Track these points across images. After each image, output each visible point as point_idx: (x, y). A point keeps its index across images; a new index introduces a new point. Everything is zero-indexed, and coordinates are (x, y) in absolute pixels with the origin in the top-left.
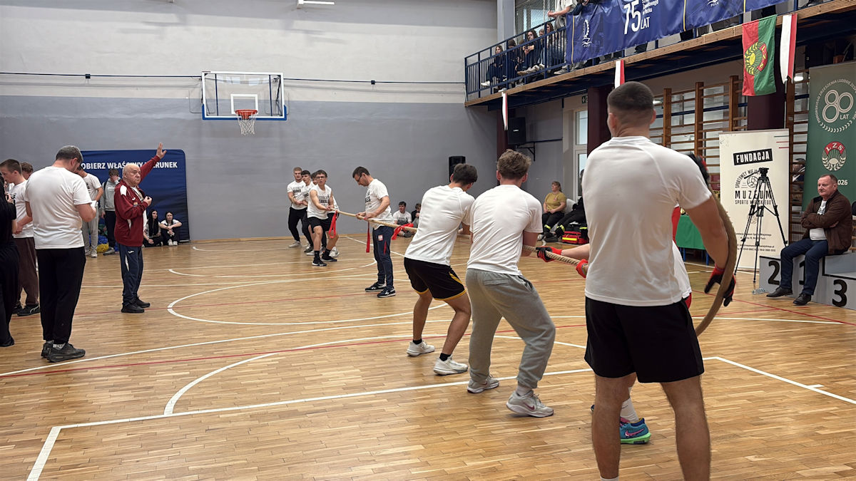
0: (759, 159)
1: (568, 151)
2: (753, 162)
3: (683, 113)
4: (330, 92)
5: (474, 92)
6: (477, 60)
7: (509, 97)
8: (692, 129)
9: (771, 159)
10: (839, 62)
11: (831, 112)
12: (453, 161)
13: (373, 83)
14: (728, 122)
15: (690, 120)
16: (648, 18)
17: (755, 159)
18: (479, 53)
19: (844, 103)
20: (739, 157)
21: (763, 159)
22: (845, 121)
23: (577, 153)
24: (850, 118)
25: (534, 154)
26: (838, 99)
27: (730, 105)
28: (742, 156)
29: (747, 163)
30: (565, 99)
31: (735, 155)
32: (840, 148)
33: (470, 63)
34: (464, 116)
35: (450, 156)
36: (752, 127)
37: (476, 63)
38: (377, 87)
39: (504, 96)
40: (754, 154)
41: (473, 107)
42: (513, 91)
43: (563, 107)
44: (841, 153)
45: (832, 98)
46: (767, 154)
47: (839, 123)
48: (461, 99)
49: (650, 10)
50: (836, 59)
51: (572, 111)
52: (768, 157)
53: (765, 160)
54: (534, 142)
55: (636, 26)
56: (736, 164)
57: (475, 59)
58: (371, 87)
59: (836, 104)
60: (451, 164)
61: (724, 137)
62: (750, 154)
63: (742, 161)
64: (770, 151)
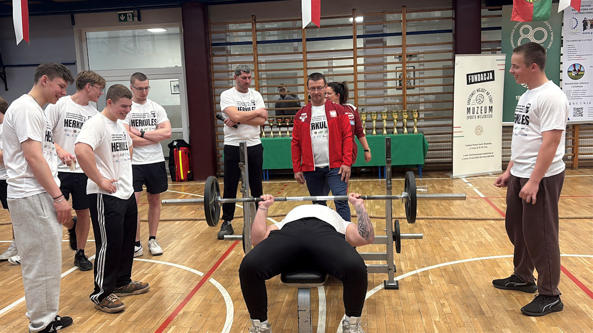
0: (485, 80)
2: (481, 82)
9: (493, 80)
17: (482, 79)
20: (471, 77)
21: (488, 79)
25: (5, 81)
26: (532, 32)
28: (472, 76)
29: (476, 82)
31: (468, 75)
40: (482, 75)
43: (73, 24)
45: (526, 31)
52: (491, 78)
53: (490, 80)
54: (5, 67)
56: (468, 83)
59: (530, 36)
61: (459, 59)
62: (479, 75)
63: (473, 81)
64: (493, 72)
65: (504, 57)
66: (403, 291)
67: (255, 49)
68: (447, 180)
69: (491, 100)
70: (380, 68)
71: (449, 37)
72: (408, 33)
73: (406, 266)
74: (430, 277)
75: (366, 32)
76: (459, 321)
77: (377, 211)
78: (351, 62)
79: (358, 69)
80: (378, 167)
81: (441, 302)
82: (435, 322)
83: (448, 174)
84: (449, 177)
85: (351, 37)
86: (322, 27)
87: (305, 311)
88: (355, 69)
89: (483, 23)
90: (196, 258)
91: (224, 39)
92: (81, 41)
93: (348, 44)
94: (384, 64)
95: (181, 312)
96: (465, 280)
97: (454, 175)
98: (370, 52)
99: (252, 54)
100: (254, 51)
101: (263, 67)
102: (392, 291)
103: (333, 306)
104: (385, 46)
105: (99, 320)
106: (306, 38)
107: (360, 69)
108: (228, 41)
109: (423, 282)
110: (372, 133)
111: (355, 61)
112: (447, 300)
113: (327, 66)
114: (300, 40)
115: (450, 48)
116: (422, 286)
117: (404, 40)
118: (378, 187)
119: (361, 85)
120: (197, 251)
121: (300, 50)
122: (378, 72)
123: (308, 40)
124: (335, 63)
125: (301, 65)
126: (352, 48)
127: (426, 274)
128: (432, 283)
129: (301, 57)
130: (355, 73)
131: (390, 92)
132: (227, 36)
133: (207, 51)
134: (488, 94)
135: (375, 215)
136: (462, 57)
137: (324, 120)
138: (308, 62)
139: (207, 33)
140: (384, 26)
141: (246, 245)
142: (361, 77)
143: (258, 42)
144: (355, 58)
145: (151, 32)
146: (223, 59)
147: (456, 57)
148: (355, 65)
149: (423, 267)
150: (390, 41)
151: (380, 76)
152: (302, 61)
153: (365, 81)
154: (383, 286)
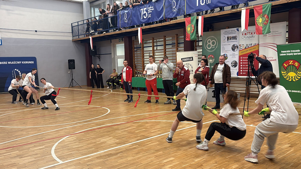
0: (189, 60)
1: (113, 58)
3: (157, 46)
4: (18, 34)
5: (76, 36)
6: (77, 25)
7: (93, 39)
8: (163, 51)
9: (193, 60)
10: (211, 31)
11: (209, 46)
12: (70, 61)
13: (36, 31)
14: (175, 49)
15: (162, 48)
16: (150, 14)
17: (188, 60)
18: (78, 22)
19: (213, 43)
21: (190, 60)
22: (214, 49)
23: (117, 58)
24: (215, 48)
25: (100, 59)
26: (211, 42)
27: (176, 43)
28: (184, 59)
30: (112, 40)
31: (182, 59)
32: (213, 56)
33: (74, 25)
34: (72, 45)
35: (69, 59)
36: (186, 50)
37: (77, 26)
38: (37, 33)
39: (91, 38)
40: (188, 58)
41: (75, 42)
42: (94, 36)
43: (111, 43)
44: (213, 58)
45: (209, 42)
46: (191, 59)
47: (212, 49)
48: (71, 39)
49: (151, 12)
50: (210, 30)
51: (114, 44)
52: (192, 59)
53: (191, 60)
54: (100, 55)
55: (145, 16)
57: (76, 24)
58: (35, 33)
59: (211, 43)
60: (69, 62)
62: (186, 59)
63: (184, 61)
64: (192, 57)
65: (197, 52)
69: (192, 68)
78: (163, 53)
134: (191, 65)
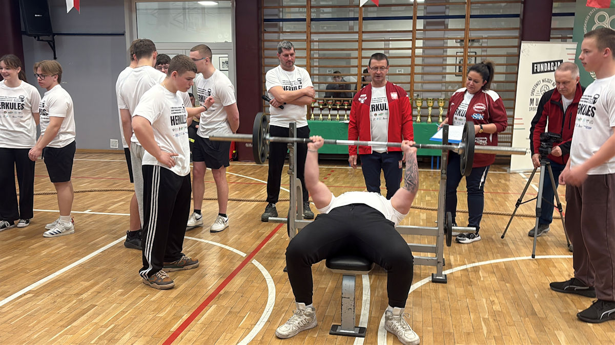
0: (552, 69)
2: (547, 71)
17: (549, 69)
20: (537, 67)
25: (53, 48)
26: (608, 20)
28: (539, 65)
29: (542, 72)
31: (533, 64)
40: (549, 64)
51: (130, 1)
54: (54, 35)
56: (533, 73)
61: (525, 46)
62: (546, 64)
63: (538, 71)
65: (575, 46)
66: (451, 286)
67: (309, 26)
68: (504, 174)
70: (440, 52)
71: (516, 23)
72: (472, 17)
73: (455, 260)
74: (480, 273)
75: (427, 13)
76: (509, 320)
77: (428, 203)
78: (409, 44)
79: (416, 52)
80: (431, 156)
81: (491, 299)
82: (484, 319)
83: (505, 168)
84: (506, 171)
85: (410, 18)
86: (380, 6)
87: (349, 298)
88: (413, 52)
89: (555, 8)
90: (239, 239)
91: (276, 15)
92: (131, 11)
93: (407, 25)
94: (444, 48)
95: (222, 292)
96: (518, 278)
97: (511, 169)
98: (430, 34)
99: (305, 32)
100: (307, 29)
101: (315, 46)
102: (440, 285)
103: (377, 296)
104: (446, 29)
105: (140, 294)
106: (363, 16)
107: (419, 52)
108: (281, 17)
109: (472, 278)
110: (427, 121)
111: (414, 44)
112: (498, 298)
113: (383, 47)
114: (356, 19)
115: (517, 33)
116: (471, 281)
117: (467, 24)
118: (430, 177)
119: (418, 69)
120: (240, 232)
121: (356, 29)
122: (437, 57)
123: (364, 19)
124: (392, 45)
125: (356, 45)
126: (412, 29)
127: (476, 270)
128: (482, 279)
129: (356, 37)
130: (413, 56)
131: (449, 78)
132: (280, 11)
133: (259, 27)
134: (554, 85)
135: (425, 207)
136: (529, 44)
137: (385, 101)
138: (363, 43)
139: (260, 7)
140: (446, 8)
141: (290, 228)
142: (418, 61)
143: (312, 20)
144: (413, 40)
145: (201, 5)
146: (274, 36)
147: (522, 44)
148: (413, 48)
149: (474, 262)
150: (452, 24)
151: (439, 61)
152: (357, 41)
153: (423, 65)
154: (431, 279)
